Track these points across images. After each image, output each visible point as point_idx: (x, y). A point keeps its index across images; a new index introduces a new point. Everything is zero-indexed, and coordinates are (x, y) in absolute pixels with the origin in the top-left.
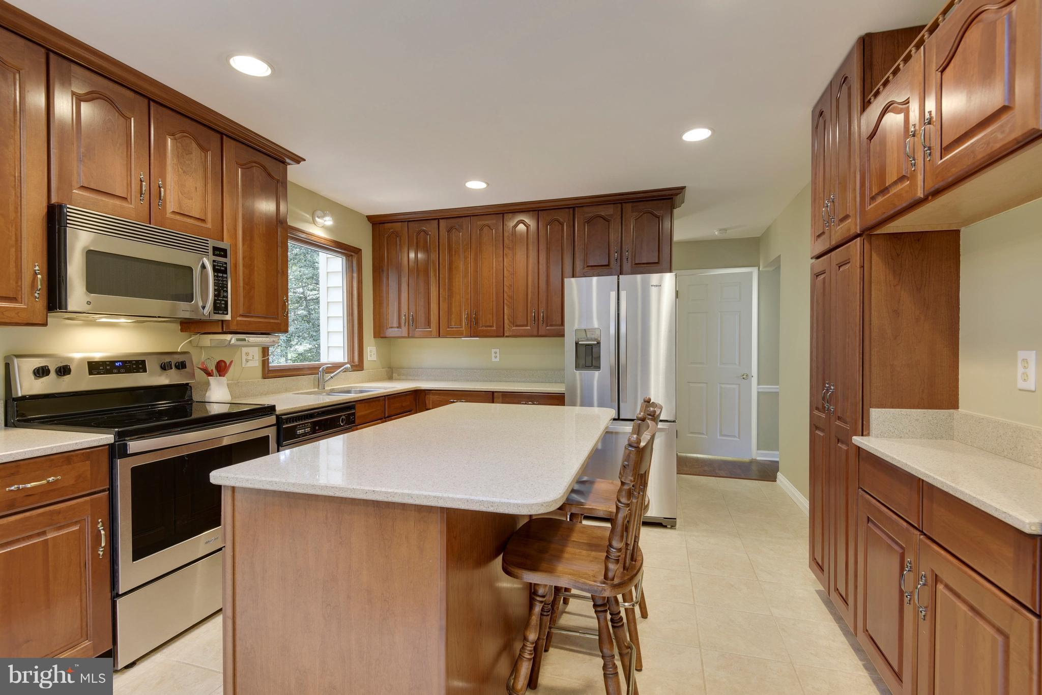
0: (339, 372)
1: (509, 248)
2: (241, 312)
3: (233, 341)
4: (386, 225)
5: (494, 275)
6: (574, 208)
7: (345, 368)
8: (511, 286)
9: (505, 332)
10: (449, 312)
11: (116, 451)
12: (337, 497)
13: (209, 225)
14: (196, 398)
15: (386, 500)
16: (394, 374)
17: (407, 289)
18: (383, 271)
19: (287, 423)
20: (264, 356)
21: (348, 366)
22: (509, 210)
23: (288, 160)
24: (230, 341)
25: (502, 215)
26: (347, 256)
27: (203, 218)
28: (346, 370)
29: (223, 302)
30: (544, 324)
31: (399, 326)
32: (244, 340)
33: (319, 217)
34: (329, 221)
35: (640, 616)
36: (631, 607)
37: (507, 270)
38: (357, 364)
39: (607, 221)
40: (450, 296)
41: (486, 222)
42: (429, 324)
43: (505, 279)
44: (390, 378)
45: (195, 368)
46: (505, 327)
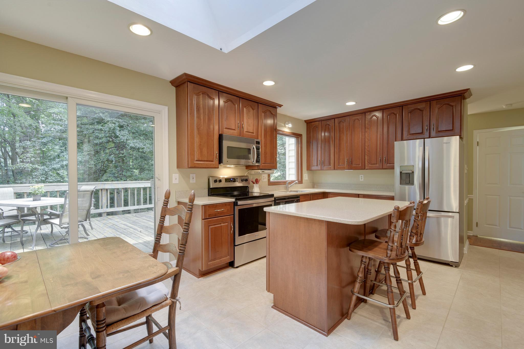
0: (293, 184)
1: (368, 129)
2: (263, 162)
3: (261, 172)
4: (312, 123)
5: (360, 141)
6: (402, 106)
7: (296, 182)
8: (369, 146)
9: (366, 167)
10: (339, 159)
11: (235, 204)
12: (296, 216)
13: (254, 134)
14: (250, 191)
15: (309, 218)
16: (315, 186)
17: (320, 149)
18: (311, 142)
19: (277, 201)
20: (269, 177)
21: (297, 181)
22: (369, 111)
23: (277, 107)
24: (260, 172)
25: (364, 113)
26: (297, 138)
27: (253, 132)
28: (296, 183)
29: (258, 159)
30: (386, 163)
31: (317, 165)
32: (264, 172)
33: (287, 124)
34: (290, 125)
35: (422, 294)
36: (411, 283)
37: (367, 138)
38: (300, 181)
39: (422, 111)
40: (340, 151)
41: (357, 118)
42: (330, 165)
43: (366, 143)
44: (313, 187)
45: (250, 181)
46: (366, 165)
